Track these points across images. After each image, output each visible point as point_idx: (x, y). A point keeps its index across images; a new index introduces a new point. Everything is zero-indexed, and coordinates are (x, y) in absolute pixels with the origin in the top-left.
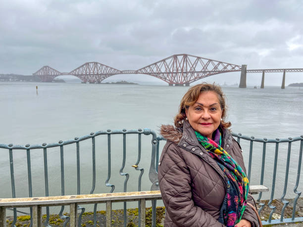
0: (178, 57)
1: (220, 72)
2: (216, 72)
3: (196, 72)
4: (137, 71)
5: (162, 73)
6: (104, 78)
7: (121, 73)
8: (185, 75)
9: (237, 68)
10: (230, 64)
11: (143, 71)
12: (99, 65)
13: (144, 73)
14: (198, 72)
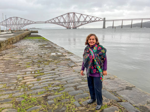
0: (70, 14)
1: (93, 21)
2: (91, 21)
3: (80, 22)
4: (46, 22)
5: (61, 23)
6: (24, 26)
7: (35, 23)
8: (74, 23)
9: (101, 19)
10: (98, 18)
11: (50, 22)
12: (20, 19)
13: (50, 23)
14: (82, 22)
